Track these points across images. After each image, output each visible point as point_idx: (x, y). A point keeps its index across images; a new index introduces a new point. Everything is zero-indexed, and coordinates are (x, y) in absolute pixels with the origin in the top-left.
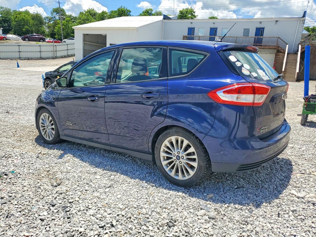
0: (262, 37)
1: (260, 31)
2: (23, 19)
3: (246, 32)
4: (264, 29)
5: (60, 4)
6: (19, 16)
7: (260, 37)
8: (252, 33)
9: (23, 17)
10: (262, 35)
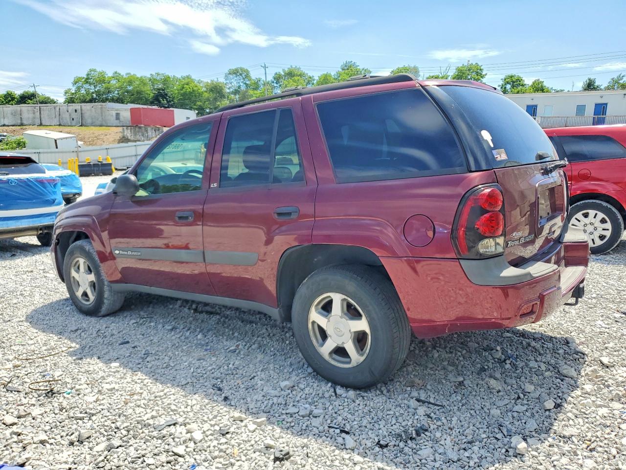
0: (604, 116)
1: (601, 109)
2: (193, 91)
3: (581, 109)
4: (606, 104)
5: (267, 69)
6: (187, 86)
7: (601, 116)
8: (590, 111)
9: (195, 88)
10: (604, 113)
